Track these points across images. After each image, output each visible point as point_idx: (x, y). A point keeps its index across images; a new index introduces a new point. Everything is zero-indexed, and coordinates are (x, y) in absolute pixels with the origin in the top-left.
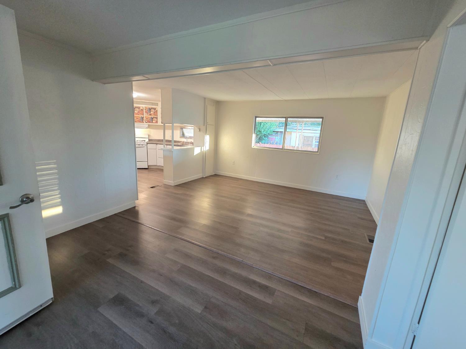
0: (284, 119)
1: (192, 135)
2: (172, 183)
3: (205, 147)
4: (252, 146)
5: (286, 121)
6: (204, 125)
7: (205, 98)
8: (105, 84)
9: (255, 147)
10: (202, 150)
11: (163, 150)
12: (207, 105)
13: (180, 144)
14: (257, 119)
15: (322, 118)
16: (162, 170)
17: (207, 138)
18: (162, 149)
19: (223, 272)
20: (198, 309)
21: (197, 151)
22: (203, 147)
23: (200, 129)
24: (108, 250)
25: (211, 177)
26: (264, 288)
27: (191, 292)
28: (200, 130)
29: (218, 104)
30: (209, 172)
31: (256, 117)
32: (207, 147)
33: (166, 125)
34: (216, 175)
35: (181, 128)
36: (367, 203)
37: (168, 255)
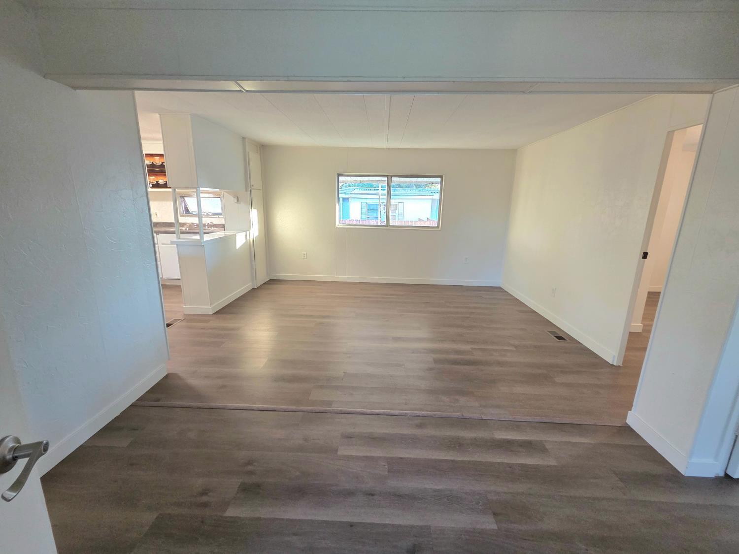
0: (386, 179)
1: (219, 210)
2: (208, 309)
3: (251, 232)
4: (337, 224)
5: (389, 183)
6: (246, 190)
7: (244, 139)
8: (75, 88)
9: (341, 226)
10: (248, 238)
11: (177, 245)
12: (248, 153)
13: (186, 229)
14: (341, 178)
15: (441, 177)
16: (178, 287)
17: (255, 215)
18: (172, 243)
19: (457, 444)
20: (488, 523)
21: (240, 240)
22: (248, 232)
23: (238, 198)
24: (204, 493)
25: (266, 286)
26: (528, 446)
27: (448, 501)
28: (238, 200)
29: (264, 148)
30: (262, 278)
31: (339, 175)
32: (255, 231)
33: (177, 190)
34: (272, 282)
35: (181, 197)
36: (506, 290)
37: (343, 451)
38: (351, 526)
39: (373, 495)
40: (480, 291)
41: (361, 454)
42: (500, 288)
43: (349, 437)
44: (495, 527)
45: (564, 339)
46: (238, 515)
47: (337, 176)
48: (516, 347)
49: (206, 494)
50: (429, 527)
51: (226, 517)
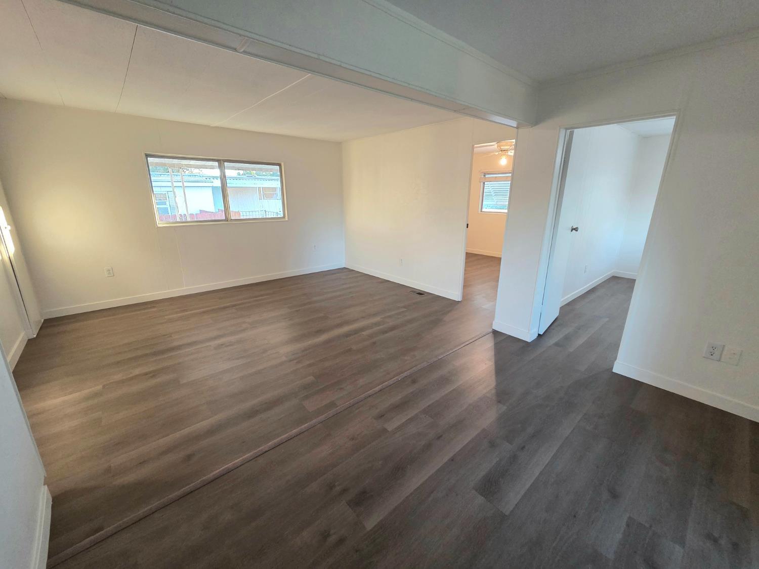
0: (216, 164)
4: (157, 222)
9: (163, 224)
14: (150, 159)
15: (279, 165)
31: (147, 156)
36: (352, 269)
37: (391, 426)
38: (452, 460)
39: (441, 436)
40: (335, 274)
41: (404, 420)
42: (345, 268)
43: (381, 416)
44: (505, 408)
45: (423, 294)
46: (379, 520)
47: (144, 156)
48: (404, 307)
49: (329, 535)
50: (484, 430)
51: (371, 530)
